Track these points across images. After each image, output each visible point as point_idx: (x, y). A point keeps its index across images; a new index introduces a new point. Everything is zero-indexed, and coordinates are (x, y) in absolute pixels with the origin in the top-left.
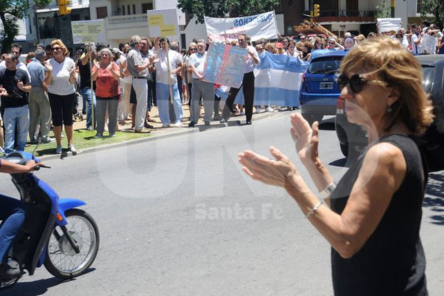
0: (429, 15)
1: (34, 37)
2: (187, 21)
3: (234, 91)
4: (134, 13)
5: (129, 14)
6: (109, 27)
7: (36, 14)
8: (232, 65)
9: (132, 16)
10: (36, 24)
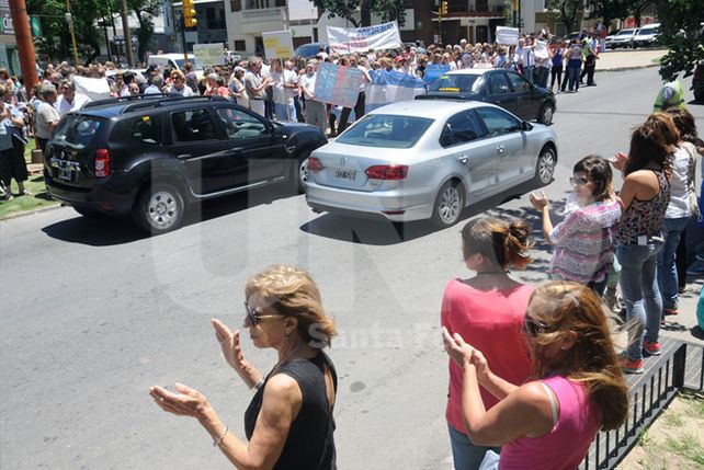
0: (555, 11)
1: (171, 30)
2: (320, 16)
3: (346, 111)
4: (268, 6)
5: (263, 7)
6: (242, 20)
7: (173, 7)
8: (348, 86)
9: (265, 9)
10: (173, 17)
